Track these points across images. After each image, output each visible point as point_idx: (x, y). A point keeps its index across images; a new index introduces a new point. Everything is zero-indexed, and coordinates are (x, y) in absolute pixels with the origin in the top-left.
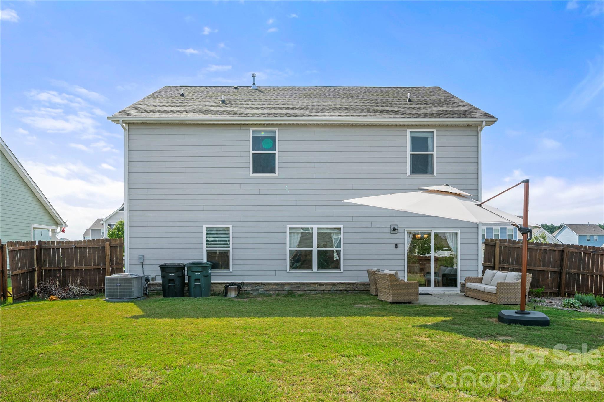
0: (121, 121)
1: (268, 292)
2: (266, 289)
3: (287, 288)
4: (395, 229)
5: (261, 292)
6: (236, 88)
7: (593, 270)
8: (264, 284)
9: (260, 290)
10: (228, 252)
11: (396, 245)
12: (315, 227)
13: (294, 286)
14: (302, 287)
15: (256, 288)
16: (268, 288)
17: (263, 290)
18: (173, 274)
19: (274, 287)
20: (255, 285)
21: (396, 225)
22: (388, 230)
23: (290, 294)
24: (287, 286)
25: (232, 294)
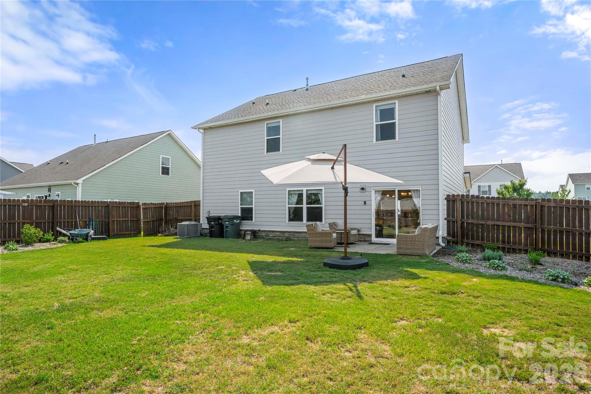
0: (197, 129)
1: (275, 237)
2: (274, 235)
3: (287, 235)
4: (363, 189)
5: (270, 237)
6: (295, 91)
7: (581, 226)
8: (272, 231)
9: (270, 235)
10: (252, 209)
11: (365, 202)
12: (305, 189)
13: (291, 233)
14: (296, 235)
15: (268, 234)
16: (275, 234)
17: (271, 235)
18: (213, 223)
19: (278, 234)
20: (267, 232)
21: (364, 185)
22: (359, 190)
23: (288, 239)
24: (286, 233)
25: (248, 237)
